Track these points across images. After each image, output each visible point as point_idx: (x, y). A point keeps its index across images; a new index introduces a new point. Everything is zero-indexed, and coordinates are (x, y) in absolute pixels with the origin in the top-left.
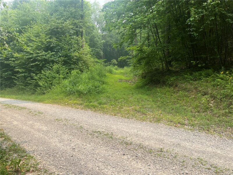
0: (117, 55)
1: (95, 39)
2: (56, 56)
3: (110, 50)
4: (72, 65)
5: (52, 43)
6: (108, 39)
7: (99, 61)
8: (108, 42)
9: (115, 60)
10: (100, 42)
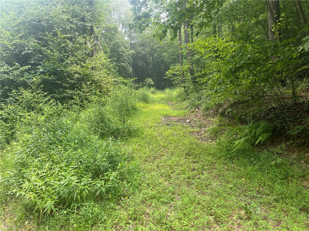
0: (153, 72)
1: (120, 50)
2: (33, 72)
3: (143, 64)
4: (67, 91)
5: (27, 48)
6: (139, 49)
7: (125, 81)
8: (139, 54)
9: (150, 79)
10: (127, 53)
